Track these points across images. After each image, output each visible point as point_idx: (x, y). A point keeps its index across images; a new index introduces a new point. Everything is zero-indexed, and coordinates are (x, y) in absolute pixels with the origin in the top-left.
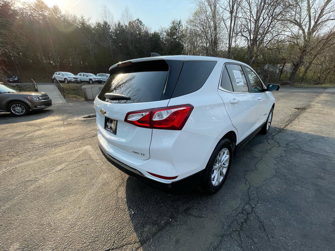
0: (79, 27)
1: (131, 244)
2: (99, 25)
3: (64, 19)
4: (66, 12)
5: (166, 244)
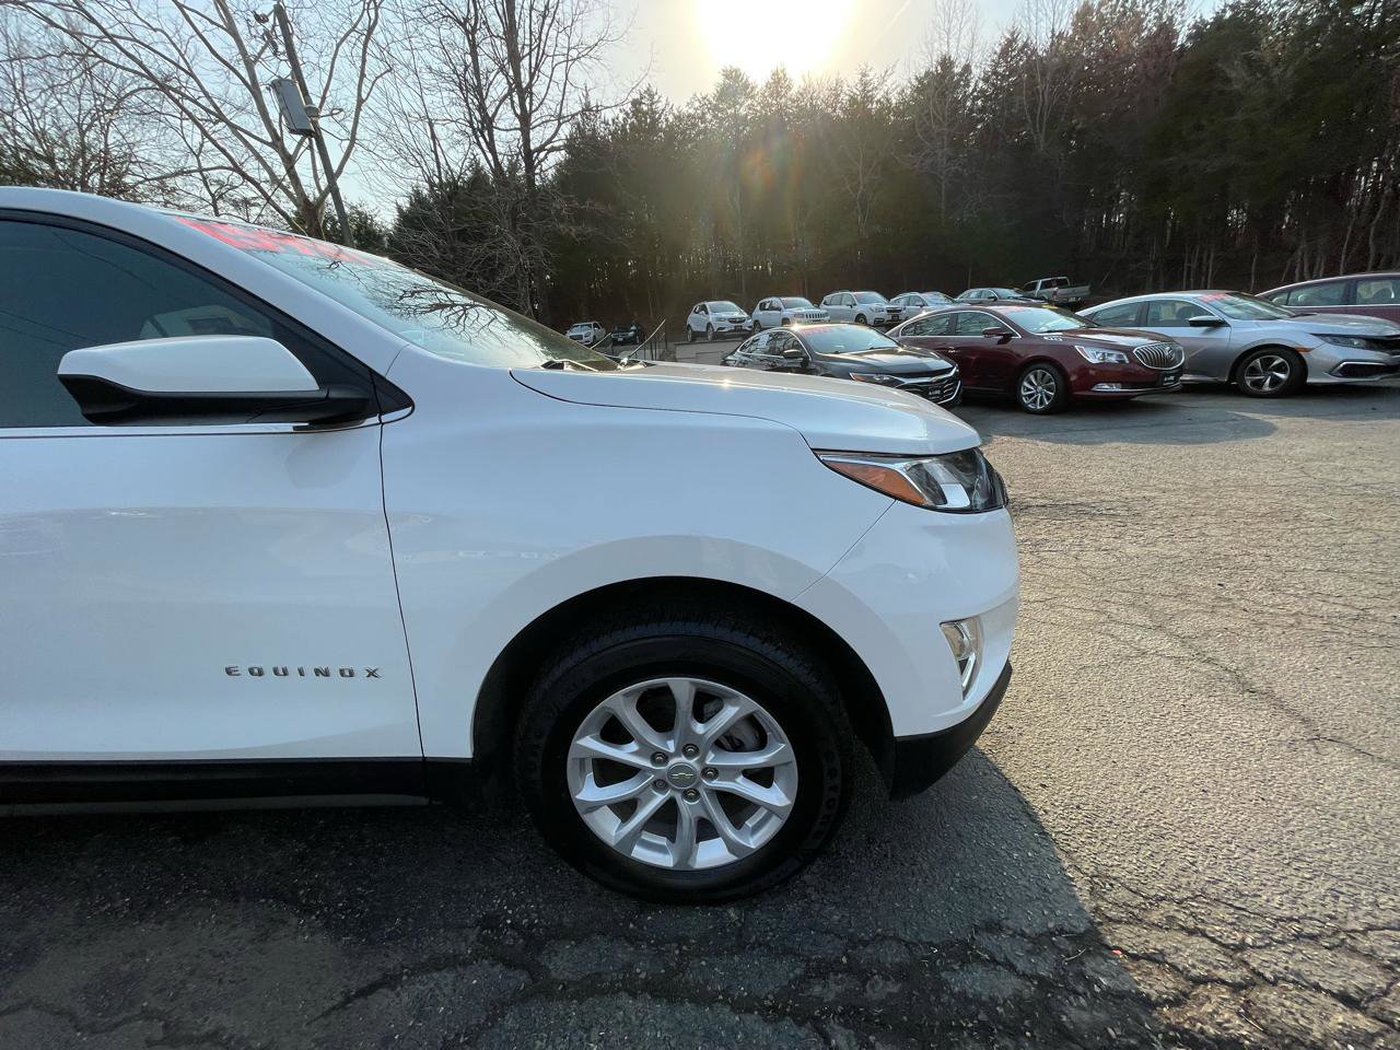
2: (924, 84)
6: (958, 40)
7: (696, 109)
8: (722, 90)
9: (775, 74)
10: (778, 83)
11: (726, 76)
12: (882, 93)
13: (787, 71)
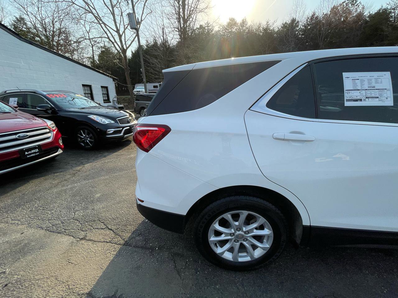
0: (261, 34)
1: (121, 238)
2: (285, 26)
3: (249, 30)
4: (252, 22)
5: (132, 260)
6: (299, 14)
7: (221, 29)
8: (229, 24)
9: (243, 20)
10: (244, 22)
11: (230, 20)
12: (272, 28)
13: (247, 19)
